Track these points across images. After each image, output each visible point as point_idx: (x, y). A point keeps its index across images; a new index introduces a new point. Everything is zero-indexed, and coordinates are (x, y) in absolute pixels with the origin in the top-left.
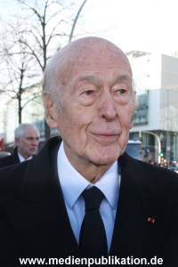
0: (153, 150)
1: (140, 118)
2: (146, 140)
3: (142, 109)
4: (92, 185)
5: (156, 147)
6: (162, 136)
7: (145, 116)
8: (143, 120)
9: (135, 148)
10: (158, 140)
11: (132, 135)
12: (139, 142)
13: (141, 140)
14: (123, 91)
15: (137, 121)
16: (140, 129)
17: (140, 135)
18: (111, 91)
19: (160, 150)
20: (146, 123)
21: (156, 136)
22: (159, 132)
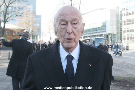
0: (108, 40)
1: (103, 29)
2: (106, 37)
3: (104, 27)
4: (69, 54)
5: (109, 39)
6: (111, 35)
7: (105, 29)
8: (104, 30)
9: (102, 40)
10: (110, 37)
11: (101, 35)
12: (103, 37)
13: (104, 37)
15: (103, 31)
16: (103, 33)
17: (104, 35)
18: (71, 24)
19: (110, 40)
20: (106, 31)
21: (109, 35)
22: (110, 34)
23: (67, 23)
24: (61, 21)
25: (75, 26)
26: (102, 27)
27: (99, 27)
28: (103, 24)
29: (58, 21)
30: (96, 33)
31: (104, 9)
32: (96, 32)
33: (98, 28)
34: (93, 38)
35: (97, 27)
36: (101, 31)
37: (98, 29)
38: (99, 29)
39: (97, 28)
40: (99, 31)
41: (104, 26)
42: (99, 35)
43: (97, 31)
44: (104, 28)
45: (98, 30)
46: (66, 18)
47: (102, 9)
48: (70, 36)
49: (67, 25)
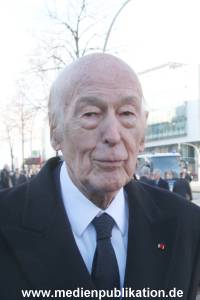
0: (192, 162)
1: (179, 129)
3: (181, 121)
5: (196, 159)
7: (183, 128)
8: (181, 132)
9: (174, 160)
10: (198, 151)
11: (171, 148)
12: (178, 154)
13: (181, 153)
14: (127, 114)
15: (176, 133)
16: (178, 141)
20: (185, 135)
21: (196, 147)
23: (104, 109)
24: (82, 104)
25: (127, 120)
26: (173, 121)
27: (165, 120)
28: (177, 112)
29: (73, 104)
30: (156, 139)
31: (181, 65)
32: (155, 136)
33: (163, 124)
34: (147, 157)
35: (160, 122)
36: (171, 134)
37: (160, 128)
38: (166, 126)
39: (158, 125)
40: (164, 135)
41: (181, 119)
42: (166, 146)
43: (157, 133)
44: (180, 124)
45: (162, 132)
46: (100, 94)
47: (174, 66)
48: (113, 154)
49: (101, 117)
